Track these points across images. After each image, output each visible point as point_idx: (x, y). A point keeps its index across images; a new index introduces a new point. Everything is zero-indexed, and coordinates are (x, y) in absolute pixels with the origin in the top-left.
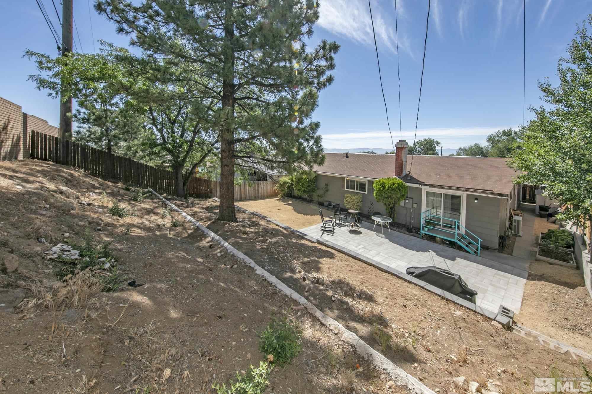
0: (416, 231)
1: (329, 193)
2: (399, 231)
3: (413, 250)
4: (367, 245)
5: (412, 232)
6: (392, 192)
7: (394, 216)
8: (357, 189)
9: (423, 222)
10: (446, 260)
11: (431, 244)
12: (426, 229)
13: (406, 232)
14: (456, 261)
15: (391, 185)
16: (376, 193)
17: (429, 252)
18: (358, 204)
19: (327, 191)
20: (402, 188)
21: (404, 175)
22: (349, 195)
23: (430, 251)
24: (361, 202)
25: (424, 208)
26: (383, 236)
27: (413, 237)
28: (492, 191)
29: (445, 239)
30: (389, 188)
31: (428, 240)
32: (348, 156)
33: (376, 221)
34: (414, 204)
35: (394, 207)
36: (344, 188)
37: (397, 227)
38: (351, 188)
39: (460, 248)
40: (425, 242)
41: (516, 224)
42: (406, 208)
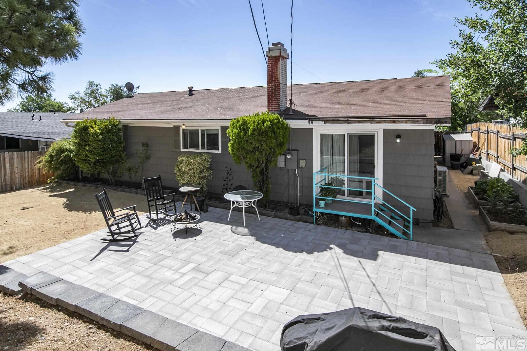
0: (305, 212)
1: (151, 161)
2: (276, 217)
3: (301, 252)
4: (204, 259)
5: (299, 214)
6: (260, 138)
7: (267, 188)
8: (203, 147)
9: (316, 190)
10: (362, 260)
11: (333, 232)
12: (322, 203)
13: (289, 216)
14: (379, 260)
15: (259, 124)
16: (233, 145)
17: (331, 249)
18: (203, 174)
19: (148, 158)
20: (279, 129)
21: (282, 108)
22: (184, 158)
23: (332, 246)
24: (209, 169)
25: (316, 166)
26: (246, 230)
27: (301, 223)
28: (425, 116)
29: (354, 218)
30: (254, 130)
31: (326, 225)
32: (193, 92)
33: (233, 203)
34: (301, 161)
35: (266, 170)
36: (179, 148)
37: (273, 209)
38: (191, 147)
39: (380, 230)
40: (322, 229)
41: (442, 178)
42: (288, 171)
